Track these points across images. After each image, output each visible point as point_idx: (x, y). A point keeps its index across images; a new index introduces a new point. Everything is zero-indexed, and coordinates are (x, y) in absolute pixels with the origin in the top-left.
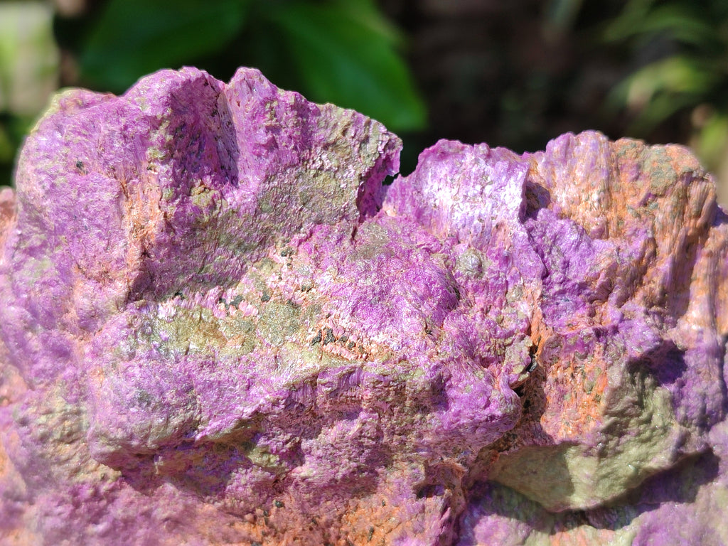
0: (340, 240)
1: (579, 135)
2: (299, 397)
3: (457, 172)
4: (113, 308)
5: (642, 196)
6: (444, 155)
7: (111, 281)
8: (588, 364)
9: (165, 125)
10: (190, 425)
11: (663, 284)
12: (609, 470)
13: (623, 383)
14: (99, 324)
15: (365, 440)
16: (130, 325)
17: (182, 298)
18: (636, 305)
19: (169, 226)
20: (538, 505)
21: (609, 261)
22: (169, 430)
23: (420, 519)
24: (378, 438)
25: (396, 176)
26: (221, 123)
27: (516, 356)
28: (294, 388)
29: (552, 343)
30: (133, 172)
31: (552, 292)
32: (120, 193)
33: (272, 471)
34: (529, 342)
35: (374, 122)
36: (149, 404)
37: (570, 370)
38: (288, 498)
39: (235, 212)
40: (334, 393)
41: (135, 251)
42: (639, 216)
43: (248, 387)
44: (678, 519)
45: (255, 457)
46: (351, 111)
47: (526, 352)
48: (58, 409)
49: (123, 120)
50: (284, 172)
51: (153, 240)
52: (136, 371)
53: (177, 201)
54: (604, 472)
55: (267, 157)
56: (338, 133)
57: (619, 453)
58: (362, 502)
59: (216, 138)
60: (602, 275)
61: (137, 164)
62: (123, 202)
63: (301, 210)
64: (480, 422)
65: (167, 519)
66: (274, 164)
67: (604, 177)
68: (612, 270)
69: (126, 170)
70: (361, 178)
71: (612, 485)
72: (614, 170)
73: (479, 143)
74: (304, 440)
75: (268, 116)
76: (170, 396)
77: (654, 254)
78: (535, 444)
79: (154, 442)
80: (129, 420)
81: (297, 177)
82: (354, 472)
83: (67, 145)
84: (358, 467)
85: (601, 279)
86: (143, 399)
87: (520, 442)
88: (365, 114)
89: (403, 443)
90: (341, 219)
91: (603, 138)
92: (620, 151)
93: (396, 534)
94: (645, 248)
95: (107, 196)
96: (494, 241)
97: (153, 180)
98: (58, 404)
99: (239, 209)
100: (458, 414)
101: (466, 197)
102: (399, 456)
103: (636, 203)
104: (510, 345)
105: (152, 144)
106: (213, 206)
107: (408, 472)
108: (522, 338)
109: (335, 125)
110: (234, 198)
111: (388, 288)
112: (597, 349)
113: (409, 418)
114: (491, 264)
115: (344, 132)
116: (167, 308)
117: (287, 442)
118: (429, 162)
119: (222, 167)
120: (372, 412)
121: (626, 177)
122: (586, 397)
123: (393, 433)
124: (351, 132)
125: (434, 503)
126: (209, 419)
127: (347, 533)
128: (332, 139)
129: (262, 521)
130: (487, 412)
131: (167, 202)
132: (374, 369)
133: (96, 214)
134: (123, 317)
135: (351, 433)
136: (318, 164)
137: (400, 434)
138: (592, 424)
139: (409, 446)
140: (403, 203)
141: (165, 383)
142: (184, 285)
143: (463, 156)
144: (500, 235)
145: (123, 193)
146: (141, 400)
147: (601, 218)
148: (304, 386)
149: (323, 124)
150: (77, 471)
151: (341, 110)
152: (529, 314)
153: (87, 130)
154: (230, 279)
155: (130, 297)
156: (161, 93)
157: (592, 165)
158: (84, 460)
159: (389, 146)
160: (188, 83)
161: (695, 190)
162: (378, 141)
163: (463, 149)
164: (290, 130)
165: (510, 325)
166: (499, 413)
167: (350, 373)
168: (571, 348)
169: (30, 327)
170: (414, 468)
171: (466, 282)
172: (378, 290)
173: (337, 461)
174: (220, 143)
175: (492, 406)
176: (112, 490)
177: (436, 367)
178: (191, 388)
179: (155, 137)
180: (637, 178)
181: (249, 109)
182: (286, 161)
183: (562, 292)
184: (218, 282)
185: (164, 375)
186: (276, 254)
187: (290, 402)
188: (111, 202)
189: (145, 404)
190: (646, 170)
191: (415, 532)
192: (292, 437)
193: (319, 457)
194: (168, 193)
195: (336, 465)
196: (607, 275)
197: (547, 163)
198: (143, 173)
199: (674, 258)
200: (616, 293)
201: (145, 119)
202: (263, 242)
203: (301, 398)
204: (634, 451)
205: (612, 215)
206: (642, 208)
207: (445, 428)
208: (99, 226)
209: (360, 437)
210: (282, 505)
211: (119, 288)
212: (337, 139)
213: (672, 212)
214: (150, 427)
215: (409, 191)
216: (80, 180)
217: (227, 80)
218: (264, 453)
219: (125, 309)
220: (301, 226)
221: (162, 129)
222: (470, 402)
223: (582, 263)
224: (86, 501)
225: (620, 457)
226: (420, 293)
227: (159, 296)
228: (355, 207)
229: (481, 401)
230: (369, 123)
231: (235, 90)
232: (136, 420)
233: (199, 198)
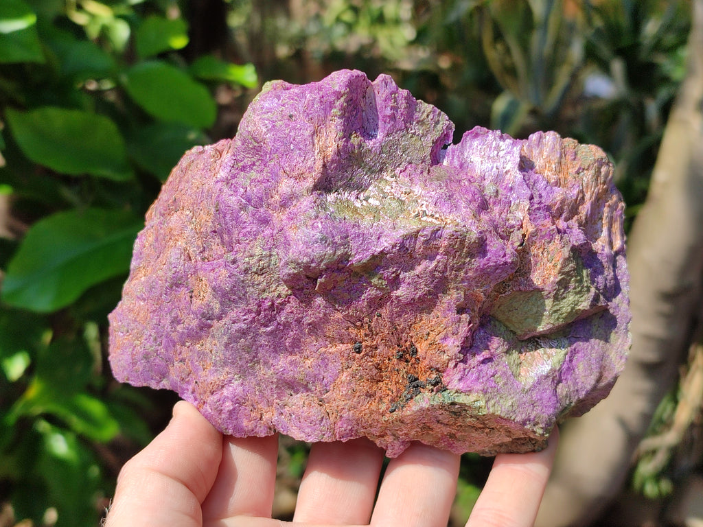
0: (422, 173)
1: (547, 133)
2: (407, 243)
3: (483, 145)
4: (305, 193)
5: (577, 169)
6: (477, 135)
7: (304, 178)
8: (551, 247)
9: (344, 97)
10: (346, 257)
11: (587, 215)
12: (558, 307)
13: (570, 257)
14: (294, 203)
15: (436, 273)
16: (315, 202)
17: (339, 194)
18: (574, 223)
19: (338, 153)
20: (514, 333)
21: (561, 197)
22: (335, 257)
23: (457, 326)
24: (443, 272)
25: (450, 145)
26: (366, 103)
27: (516, 237)
28: (406, 237)
29: (533, 233)
30: (322, 123)
31: (533, 208)
32: (314, 133)
33: (381, 289)
34: (522, 231)
35: (442, 113)
36: (326, 242)
37: (541, 250)
38: (385, 311)
39: (370, 150)
40: (427, 242)
41: (319, 164)
42: (575, 178)
43: (379, 238)
44: (590, 347)
45: (375, 281)
46: (432, 106)
47: (520, 236)
48: (257, 254)
49: (321, 93)
50: (396, 133)
51: (329, 159)
52: (320, 225)
53: (344, 139)
54: (555, 309)
55: (389, 123)
56: (425, 115)
57: (564, 298)
58: (424, 316)
59: (363, 111)
60: (558, 203)
61: (326, 117)
62: (315, 137)
63: (402, 155)
64: (500, 265)
65: (310, 324)
66: (392, 128)
67: (558, 156)
68: (563, 201)
69: (319, 120)
70: (433, 143)
71: (558, 318)
72: (563, 154)
73: (496, 130)
74: (402, 272)
75: (393, 101)
76: (337, 239)
77: (583, 198)
78: (520, 290)
79: (325, 264)
80: (313, 251)
81: (402, 137)
82: (426, 294)
83: (283, 105)
84: (429, 291)
85: (558, 205)
86: (324, 239)
87: (512, 289)
88: (439, 108)
89: (456, 276)
90: (422, 163)
91: (558, 136)
92: (566, 144)
93: (442, 335)
94: (578, 195)
95: (307, 133)
96: (504, 180)
97: (333, 127)
98: (258, 251)
99: (372, 149)
100: (488, 260)
101: (489, 157)
102: (452, 285)
103: (574, 171)
104: (512, 232)
105: (335, 107)
106: (360, 146)
107: (455, 296)
108: (519, 229)
109: (424, 112)
110: (369, 144)
111: (453, 195)
112: (557, 238)
113: (463, 260)
114: (501, 191)
115: (428, 116)
116: (331, 197)
117: (393, 273)
118: (468, 139)
119: (363, 127)
120: (444, 255)
121: (569, 157)
122: (549, 264)
123: (452, 270)
124: (431, 116)
125: (465, 317)
126: (356, 254)
127: (412, 337)
128: (421, 119)
129: (366, 326)
130: (504, 259)
131: (339, 139)
132: (449, 230)
133: (299, 143)
134: (312, 198)
135: (430, 268)
136: (413, 131)
137: (456, 271)
138: (552, 279)
139: (459, 279)
140: (453, 159)
141: (334, 232)
142: (340, 187)
143: (487, 136)
144: (508, 176)
145: (315, 133)
146: (322, 240)
147: (556, 176)
148: (411, 238)
149: (418, 110)
150: (264, 291)
151: (426, 104)
152: (522, 218)
153: (298, 97)
154: (363, 187)
155: (315, 188)
156: (345, 80)
157: (553, 149)
158: (269, 285)
159: (449, 128)
160: (357, 77)
161: (604, 169)
162: (443, 124)
163: (488, 132)
164: (402, 110)
165: (512, 222)
166: (509, 260)
167: (438, 230)
168: (543, 237)
169: (243, 208)
170: (458, 294)
171: (490, 199)
172: (448, 194)
173: (418, 287)
174: (364, 113)
175: (507, 257)
176: (281, 304)
177: (481, 233)
178: (348, 237)
179: (338, 103)
180: (574, 159)
181: (384, 96)
182: (398, 127)
183: (539, 209)
184: (357, 188)
185: (334, 228)
186: (387, 176)
187: (402, 246)
188: (309, 136)
189: (324, 242)
190: (579, 156)
191: (453, 334)
192: (397, 270)
193: (409, 284)
194: (340, 134)
195: (417, 289)
196: (561, 203)
197: (529, 146)
198: (328, 123)
199: (592, 202)
200: (564, 215)
201: (334, 93)
202: (381, 170)
203: (408, 244)
204: (571, 298)
205: (561, 176)
206: (577, 175)
207: (481, 267)
208: (300, 149)
209: (435, 271)
210: (380, 316)
211: (310, 183)
212: (424, 119)
213: (592, 178)
214: (325, 255)
215: (457, 153)
216: (292, 124)
217: (373, 81)
218: (380, 278)
219: (312, 194)
220: (401, 164)
221: (342, 99)
222: (495, 254)
223: (548, 196)
224: (265, 310)
225: (565, 300)
226: (469, 199)
227: (328, 191)
228: (429, 157)
229: (501, 253)
230: (440, 114)
231: (378, 85)
232: (317, 251)
233: (355, 140)
